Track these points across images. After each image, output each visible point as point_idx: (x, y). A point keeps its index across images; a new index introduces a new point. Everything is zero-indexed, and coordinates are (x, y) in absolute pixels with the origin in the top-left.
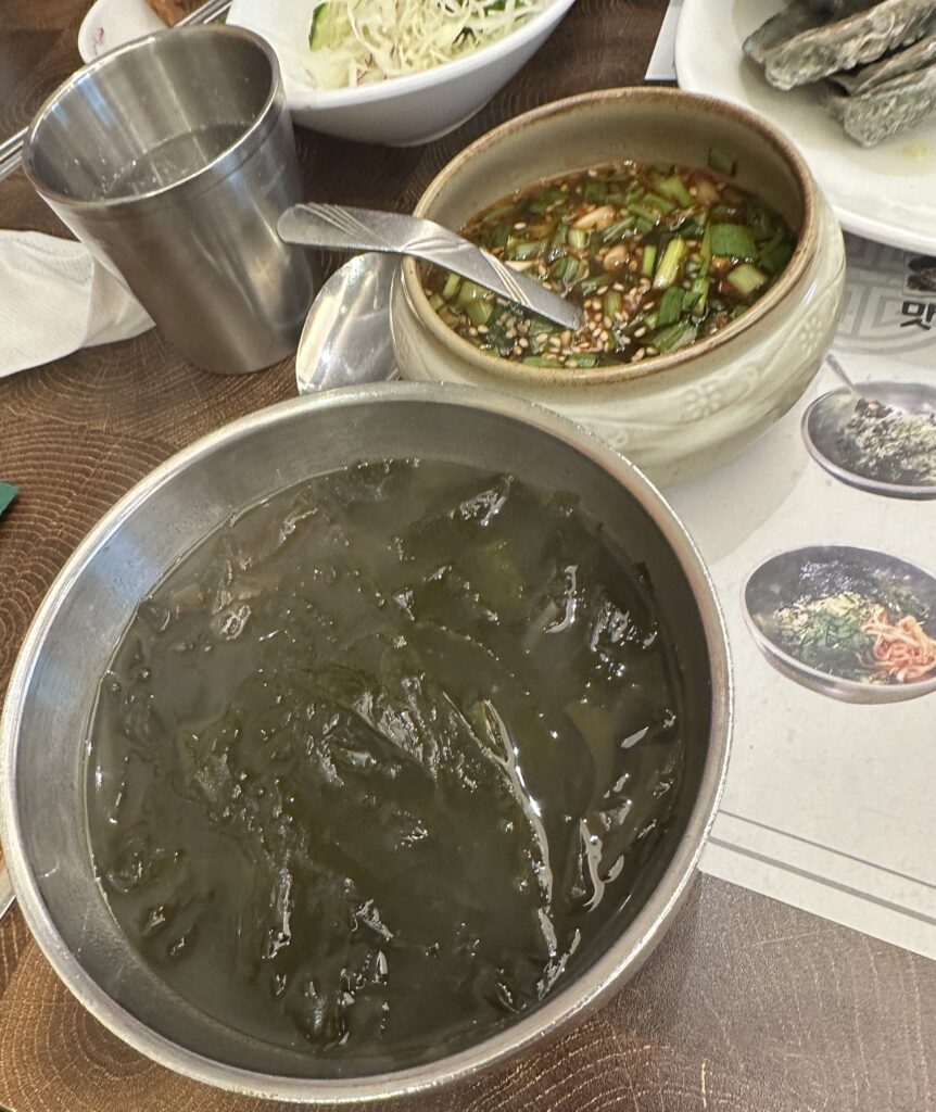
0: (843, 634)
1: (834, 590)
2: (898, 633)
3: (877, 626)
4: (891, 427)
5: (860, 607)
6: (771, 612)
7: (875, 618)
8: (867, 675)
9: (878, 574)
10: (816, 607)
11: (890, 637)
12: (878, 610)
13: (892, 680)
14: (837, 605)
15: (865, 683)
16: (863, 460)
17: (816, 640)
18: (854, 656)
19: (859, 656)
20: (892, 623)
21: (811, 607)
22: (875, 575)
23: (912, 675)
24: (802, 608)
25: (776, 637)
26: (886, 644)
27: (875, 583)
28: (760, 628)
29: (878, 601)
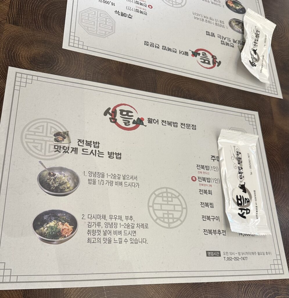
0: (54, 230)
1: (51, 221)
2: (65, 227)
3: (61, 226)
4: (56, 178)
5: (57, 223)
6: (39, 229)
7: (60, 225)
8: (60, 237)
9: (59, 215)
10: (48, 225)
11: (63, 228)
12: (60, 223)
13: (65, 237)
14: (52, 224)
15: (60, 239)
16: (52, 188)
17: (49, 233)
18: (57, 234)
19: (58, 234)
20: (63, 225)
21: (47, 226)
22: (58, 215)
23: (69, 235)
24: (45, 226)
25: (41, 234)
26: (63, 230)
27: (59, 217)
28: (37, 233)
29: (60, 221)
